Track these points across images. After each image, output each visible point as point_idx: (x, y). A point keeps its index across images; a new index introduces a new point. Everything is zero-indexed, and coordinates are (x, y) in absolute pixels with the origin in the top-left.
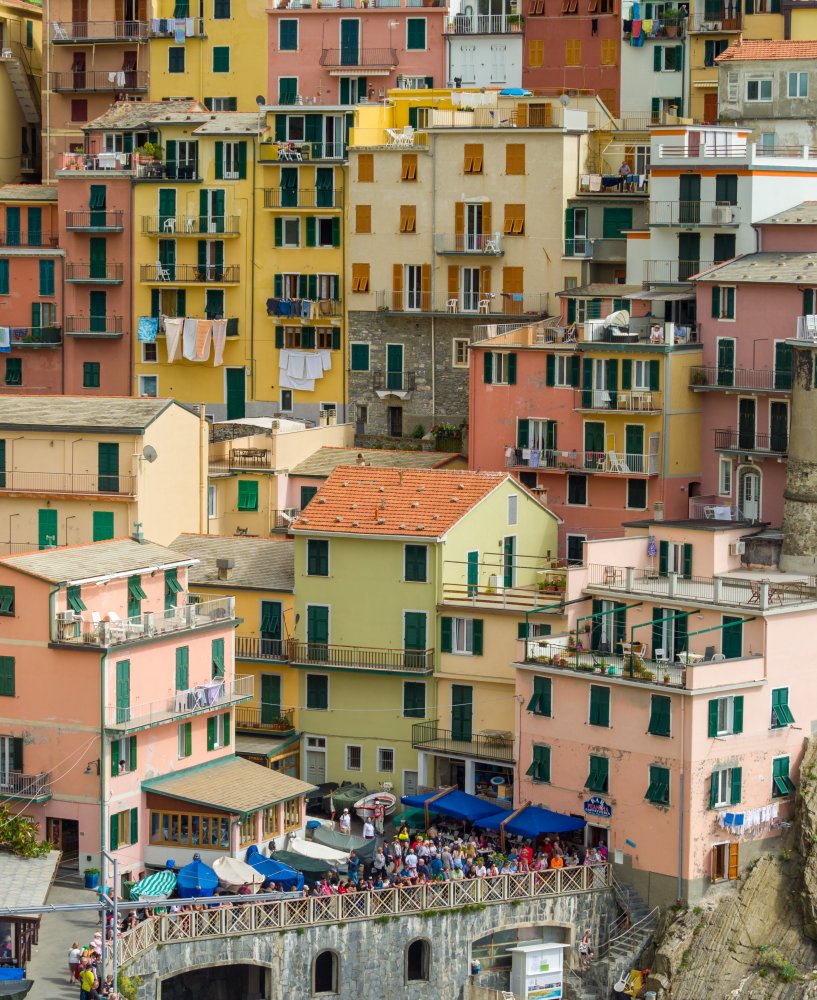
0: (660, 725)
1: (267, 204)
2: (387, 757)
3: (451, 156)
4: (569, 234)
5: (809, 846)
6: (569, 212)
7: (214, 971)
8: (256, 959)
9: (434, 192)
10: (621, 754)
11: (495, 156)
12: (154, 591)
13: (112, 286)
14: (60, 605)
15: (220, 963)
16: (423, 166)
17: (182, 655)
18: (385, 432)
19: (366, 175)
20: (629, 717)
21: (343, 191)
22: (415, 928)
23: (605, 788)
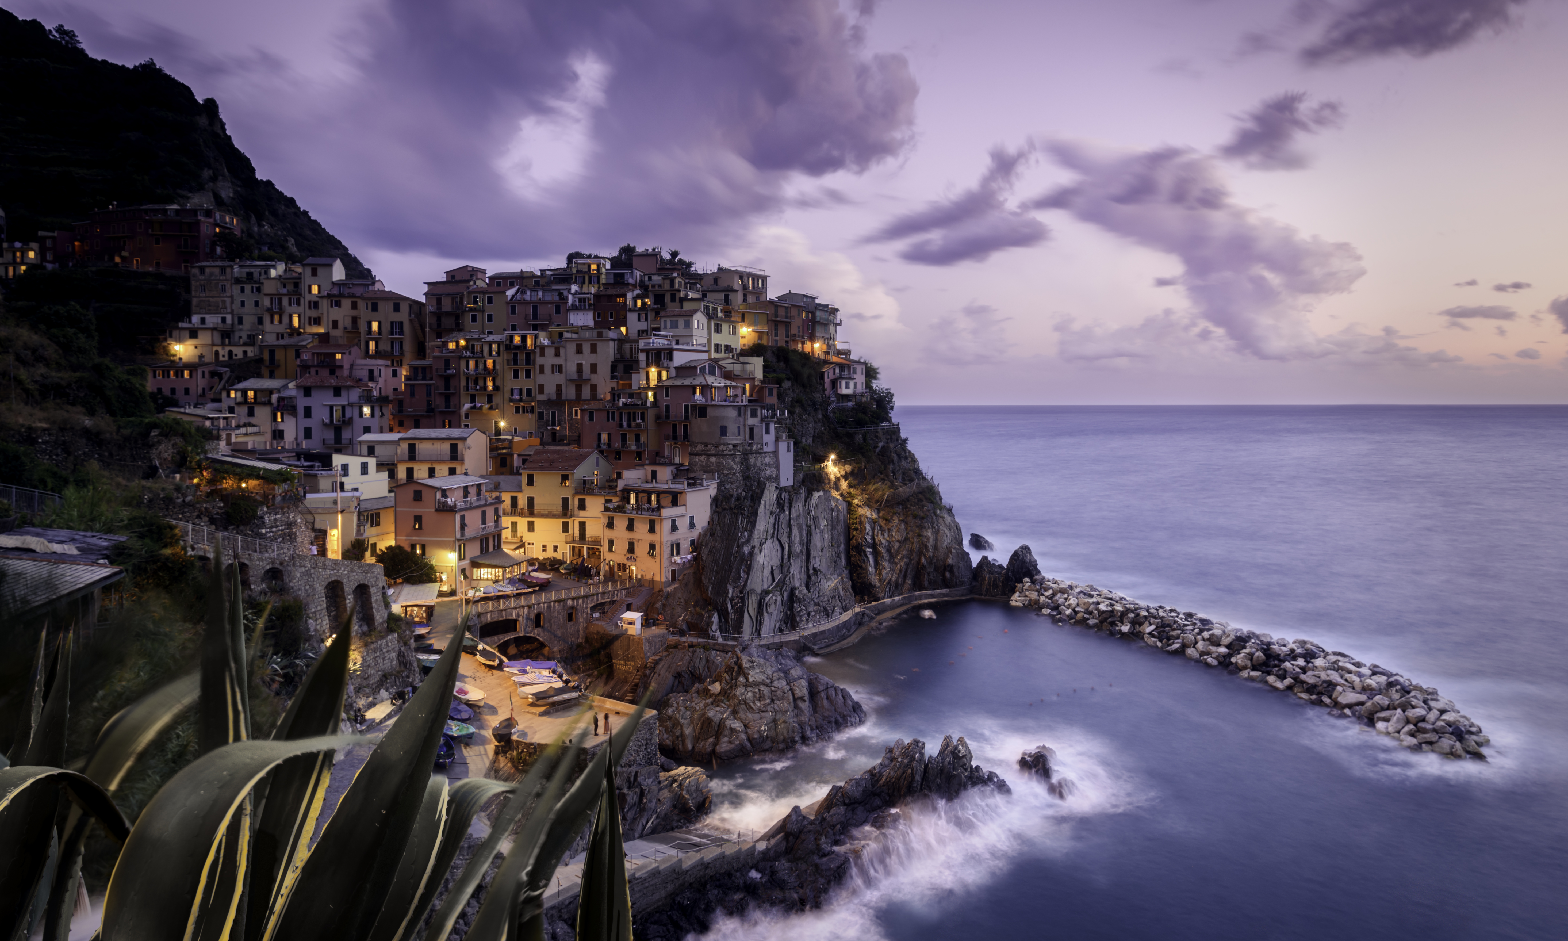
0: (652, 530)
1: (508, 364)
2: (556, 548)
3: (572, 348)
4: (612, 372)
5: (703, 568)
6: (612, 366)
7: (498, 622)
8: (514, 617)
9: (566, 360)
10: (639, 540)
11: (586, 348)
12: (473, 491)
13: (453, 393)
14: (439, 495)
15: (501, 619)
16: (562, 351)
17: (484, 513)
18: (550, 440)
19: (542, 354)
20: (642, 528)
21: (534, 360)
22: (570, 602)
23: (633, 553)
